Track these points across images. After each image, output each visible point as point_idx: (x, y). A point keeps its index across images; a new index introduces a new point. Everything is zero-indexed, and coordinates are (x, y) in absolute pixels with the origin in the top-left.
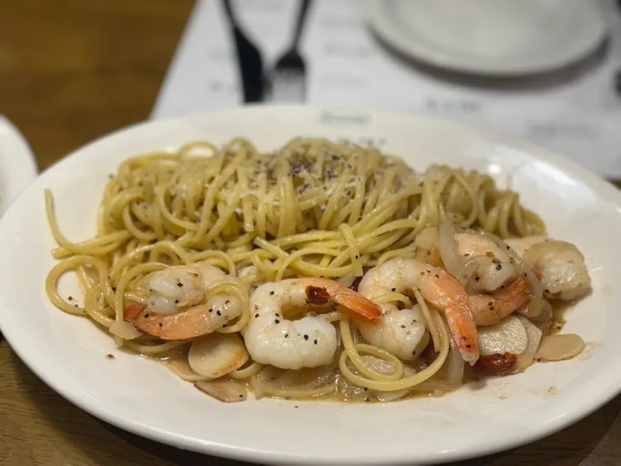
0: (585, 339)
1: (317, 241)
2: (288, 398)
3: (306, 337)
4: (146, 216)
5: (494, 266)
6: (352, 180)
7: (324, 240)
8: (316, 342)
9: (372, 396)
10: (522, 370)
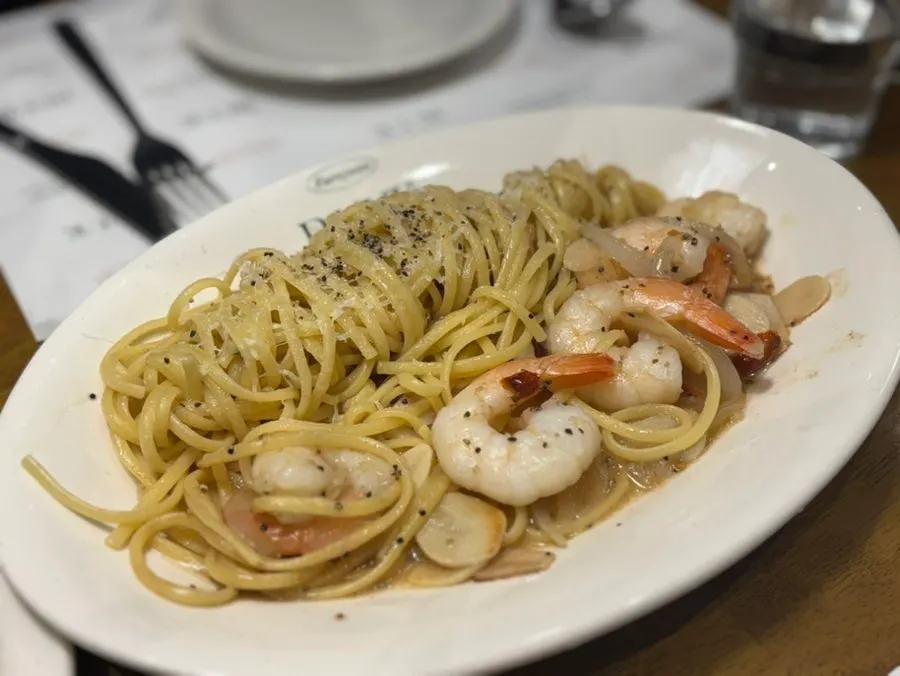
0: (822, 274)
1: (460, 326)
2: (590, 526)
3: (569, 431)
4: (209, 417)
5: (686, 244)
6: (454, 229)
7: (469, 320)
8: (582, 431)
9: (676, 463)
10: (789, 344)
